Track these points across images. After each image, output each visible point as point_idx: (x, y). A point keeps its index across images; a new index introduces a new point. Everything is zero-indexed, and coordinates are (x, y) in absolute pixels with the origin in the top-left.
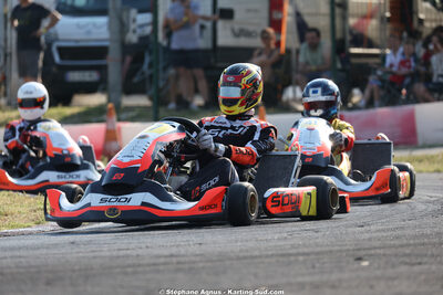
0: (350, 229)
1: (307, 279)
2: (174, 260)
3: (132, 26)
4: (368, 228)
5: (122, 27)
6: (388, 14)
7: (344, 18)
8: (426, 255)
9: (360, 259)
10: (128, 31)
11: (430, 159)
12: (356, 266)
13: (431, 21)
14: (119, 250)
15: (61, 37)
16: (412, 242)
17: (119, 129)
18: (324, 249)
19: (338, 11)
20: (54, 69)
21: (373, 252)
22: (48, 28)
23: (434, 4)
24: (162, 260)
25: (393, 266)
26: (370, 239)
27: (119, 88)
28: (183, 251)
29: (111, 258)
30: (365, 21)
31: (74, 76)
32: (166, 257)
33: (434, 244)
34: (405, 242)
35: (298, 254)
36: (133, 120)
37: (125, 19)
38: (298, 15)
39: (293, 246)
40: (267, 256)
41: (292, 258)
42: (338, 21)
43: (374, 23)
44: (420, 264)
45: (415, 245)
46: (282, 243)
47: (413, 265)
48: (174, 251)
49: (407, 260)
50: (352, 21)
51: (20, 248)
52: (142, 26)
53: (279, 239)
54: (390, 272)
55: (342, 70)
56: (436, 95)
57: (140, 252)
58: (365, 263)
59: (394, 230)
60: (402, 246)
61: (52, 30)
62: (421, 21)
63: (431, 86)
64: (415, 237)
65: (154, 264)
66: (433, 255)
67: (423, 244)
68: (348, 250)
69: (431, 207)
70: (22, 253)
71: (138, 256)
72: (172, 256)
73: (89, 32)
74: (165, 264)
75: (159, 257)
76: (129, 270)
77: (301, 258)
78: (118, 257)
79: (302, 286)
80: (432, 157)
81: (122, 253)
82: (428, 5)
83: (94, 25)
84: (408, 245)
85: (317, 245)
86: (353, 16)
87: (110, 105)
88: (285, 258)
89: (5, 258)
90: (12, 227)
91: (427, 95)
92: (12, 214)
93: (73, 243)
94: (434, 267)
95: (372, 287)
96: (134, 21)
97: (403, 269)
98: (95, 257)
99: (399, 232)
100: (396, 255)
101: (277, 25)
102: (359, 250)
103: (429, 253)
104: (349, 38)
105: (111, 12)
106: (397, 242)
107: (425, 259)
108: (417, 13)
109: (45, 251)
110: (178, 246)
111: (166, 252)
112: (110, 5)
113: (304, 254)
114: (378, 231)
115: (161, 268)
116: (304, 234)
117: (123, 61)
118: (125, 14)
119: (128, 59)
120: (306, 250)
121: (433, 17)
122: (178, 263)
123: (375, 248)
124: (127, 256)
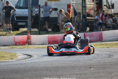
0: (88, 61)
1: (78, 73)
2: (46, 68)
3: (34, 12)
4: (92, 61)
5: (32, 12)
6: (96, 9)
7: (85, 10)
8: (106, 67)
9: (91, 68)
10: (33, 13)
11: (106, 44)
12: (90, 69)
13: (106, 11)
14: (32, 65)
15: (16, 14)
16: (103, 64)
17: (31, 36)
18: (82, 65)
19: (84, 8)
20: (15, 22)
21: (94, 66)
22: (13, 12)
23: (107, 7)
24: (43, 68)
25: (99, 70)
26: (93, 63)
27: (31, 26)
28: (48, 66)
29: (31, 67)
30: (90, 11)
31: (20, 24)
32: (44, 67)
33: (108, 65)
34: (101, 64)
35: (76, 67)
36: (34, 34)
37: (32, 10)
38: (74, 9)
39: (74, 65)
40: (68, 67)
41: (75, 68)
42: (84, 11)
43: (92, 11)
44: (105, 69)
45: (104, 65)
46: (72, 64)
47: (104, 69)
48: (46, 66)
49: (102, 68)
50: (87, 11)
51: (8, 65)
52: (36, 12)
53: (71, 63)
54: (98, 71)
55: (85, 23)
56: (107, 29)
57: (37, 66)
58: (92, 69)
59: (98, 61)
60: (101, 65)
61: (14, 12)
62: (104, 11)
63: (106, 27)
64: (104, 63)
65: (41, 69)
66: (108, 67)
67: (106, 65)
68: (88, 66)
69: (107, 56)
70: (9, 66)
71: (37, 67)
72: (45, 67)
73: (23, 13)
74: (44, 69)
75: (42, 67)
76: (35, 70)
77: (77, 68)
78: (32, 67)
79: (77, 74)
80: (107, 44)
81: (33, 66)
82: (105, 7)
83: (25, 11)
84: (102, 65)
85: (80, 65)
86: (88, 9)
87: (28, 31)
88: (73, 68)
89: (5, 67)
90: (6, 60)
91: (105, 29)
92: (5, 57)
93: (21, 64)
94: (109, 70)
95: (94, 75)
96: (34, 10)
97: (101, 70)
98: (26, 67)
99: (99, 62)
100: (99, 67)
101: (69, 11)
102: (90, 66)
103: (107, 67)
104: (86, 15)
105: (29, 8)
106: (99, 64)
107: (106, 68)
108: (103, 9)
109: (14, 66)
110: (46, 65)
111: (44, 66)
112: (29, 6)
113: (77, 67)
114: (95, 61)
115: (43, 70)
116: (77, 62)
117: (32, 20)
118: (32, 9)
119: (33, 19)
120: (77, 66)
121: (107, 10)
122: (47, 69)
123: (94, 65)
124: (34, 67)
